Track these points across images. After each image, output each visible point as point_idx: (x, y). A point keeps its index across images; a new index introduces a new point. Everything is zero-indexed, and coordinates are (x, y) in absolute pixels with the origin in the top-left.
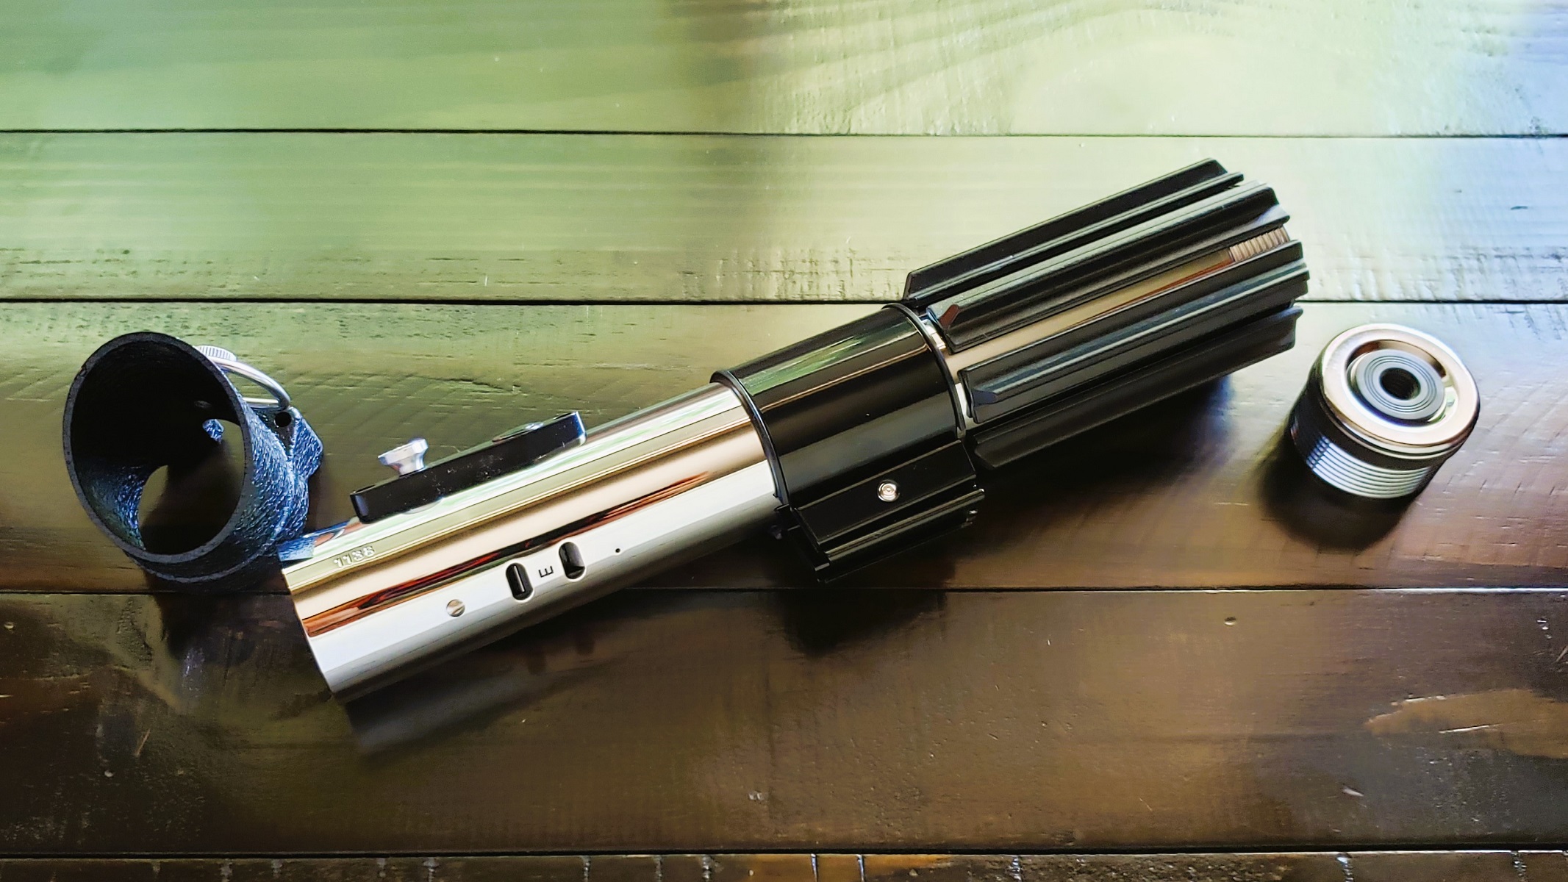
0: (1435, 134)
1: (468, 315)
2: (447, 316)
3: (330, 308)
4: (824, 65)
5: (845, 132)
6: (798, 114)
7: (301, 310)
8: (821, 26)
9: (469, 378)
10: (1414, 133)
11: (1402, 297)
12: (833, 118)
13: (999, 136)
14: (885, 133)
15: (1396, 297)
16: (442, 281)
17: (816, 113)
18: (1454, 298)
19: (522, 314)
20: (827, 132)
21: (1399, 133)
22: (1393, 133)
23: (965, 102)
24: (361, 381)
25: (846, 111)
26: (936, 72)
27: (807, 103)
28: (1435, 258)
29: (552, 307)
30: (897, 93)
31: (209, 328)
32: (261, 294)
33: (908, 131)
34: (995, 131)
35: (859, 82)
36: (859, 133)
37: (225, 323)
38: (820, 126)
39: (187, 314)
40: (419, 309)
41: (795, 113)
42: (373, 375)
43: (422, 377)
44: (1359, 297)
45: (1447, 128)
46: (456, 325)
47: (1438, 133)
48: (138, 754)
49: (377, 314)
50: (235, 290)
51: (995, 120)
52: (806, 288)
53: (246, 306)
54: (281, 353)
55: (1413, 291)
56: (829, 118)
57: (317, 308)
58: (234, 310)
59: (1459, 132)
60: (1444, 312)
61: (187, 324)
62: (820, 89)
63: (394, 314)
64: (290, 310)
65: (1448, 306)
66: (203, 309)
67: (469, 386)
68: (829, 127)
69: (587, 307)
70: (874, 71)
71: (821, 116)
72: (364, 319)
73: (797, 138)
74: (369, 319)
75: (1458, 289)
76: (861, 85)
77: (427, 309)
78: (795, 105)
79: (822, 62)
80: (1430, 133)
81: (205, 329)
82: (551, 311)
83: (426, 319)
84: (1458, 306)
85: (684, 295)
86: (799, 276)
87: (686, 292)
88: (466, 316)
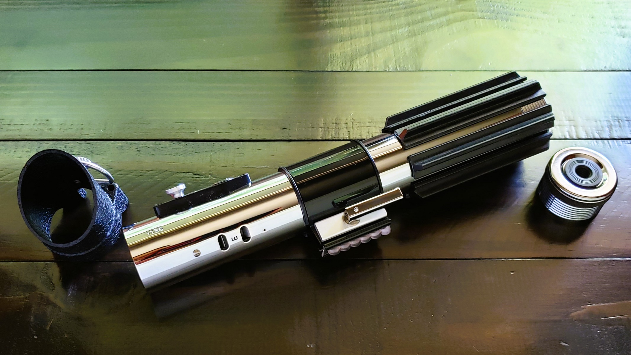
0: (600, 70)
1: (191, 146)
2: (182, 146)
3: (133, 143)
4: (342, 43)
5: (351, 70)
6: (331, 62)
7: (120, 144)
8: (341, 27)
9: (191, 172)
10: (592, 69)
11: (586, 137)
12: (346, 65)
13: (416, 71)
14: (368, 70)
15: (584, 137)
16: (180, 132)
17: (338, 62)
18: (608, 137)
19: (213, 145)
20: (343, 70)
21: (585, 69)
22: (583, 70)
23: (401, 57)
24: (145, 173)
25: (351, 61)
26: (389, 45)
27: (335, 58)
28: (600, 121)
29: (226, 142)
30: (373, 54)
31: (82, 152)
32: (104, 138)
33: (377, 70)
34: (414, 70)
35: (357, 49)
36: (357, 70)
37: (89, 150)
38: (340, 68)
39: (72, 146)
40: (170, 143)
41: (330, 62)
42: (150, 171)
43: (171, 172)
44: (568, 137)
45: (605, 67)
46: (186, 150)
47: (601, 69)
48: (48, 329)
49: (152, 146)
50: (92, 136)
51: (414, 65)
52: (334, 134)
53: (98, 142)
54: (112, 162)
55: (591, 134)
56: (344, 64)
57: (127, 143)
58: (92, 144)
59: (610, 69)
60: (604, 143)
61: (72, 150)
62: (340, 53)
63: (160, 145)
64: (115, 144)
65: (606, 141)
66: (79, 144)
67: (191, 175)
68: (344, 68)
69: (241, 142)
70: (363, 45)
71: (341, 63)
72: (147, 148)
73: (330, 72)
74: (149, 148)
75: (610, 134)
76: (358, 50)
77: (174, 144)
78: (330, 59)
79: (341, 41)
80: (598, 70)
81: (80, 152)
82: (226, 144)
83: (173, 148)
84: (610, 141)
85: (282, 137)
86: (331, 129)
87: (283, 136)
88: (190, 146)
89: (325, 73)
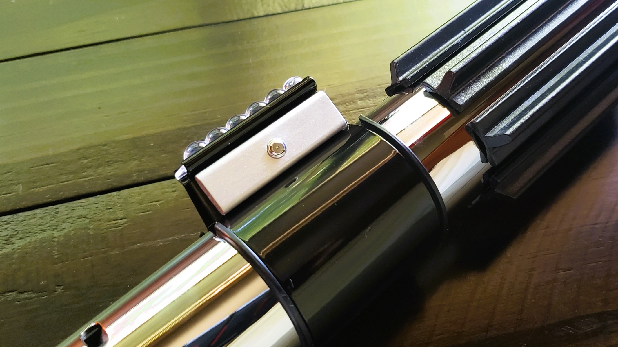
5: (301, 8)
29: (83, 200)
36: (311, 6)
38: (281, 7)
68: (288, 5)
73: (265, 18)
82: (82, 204)
89: (255, 22)
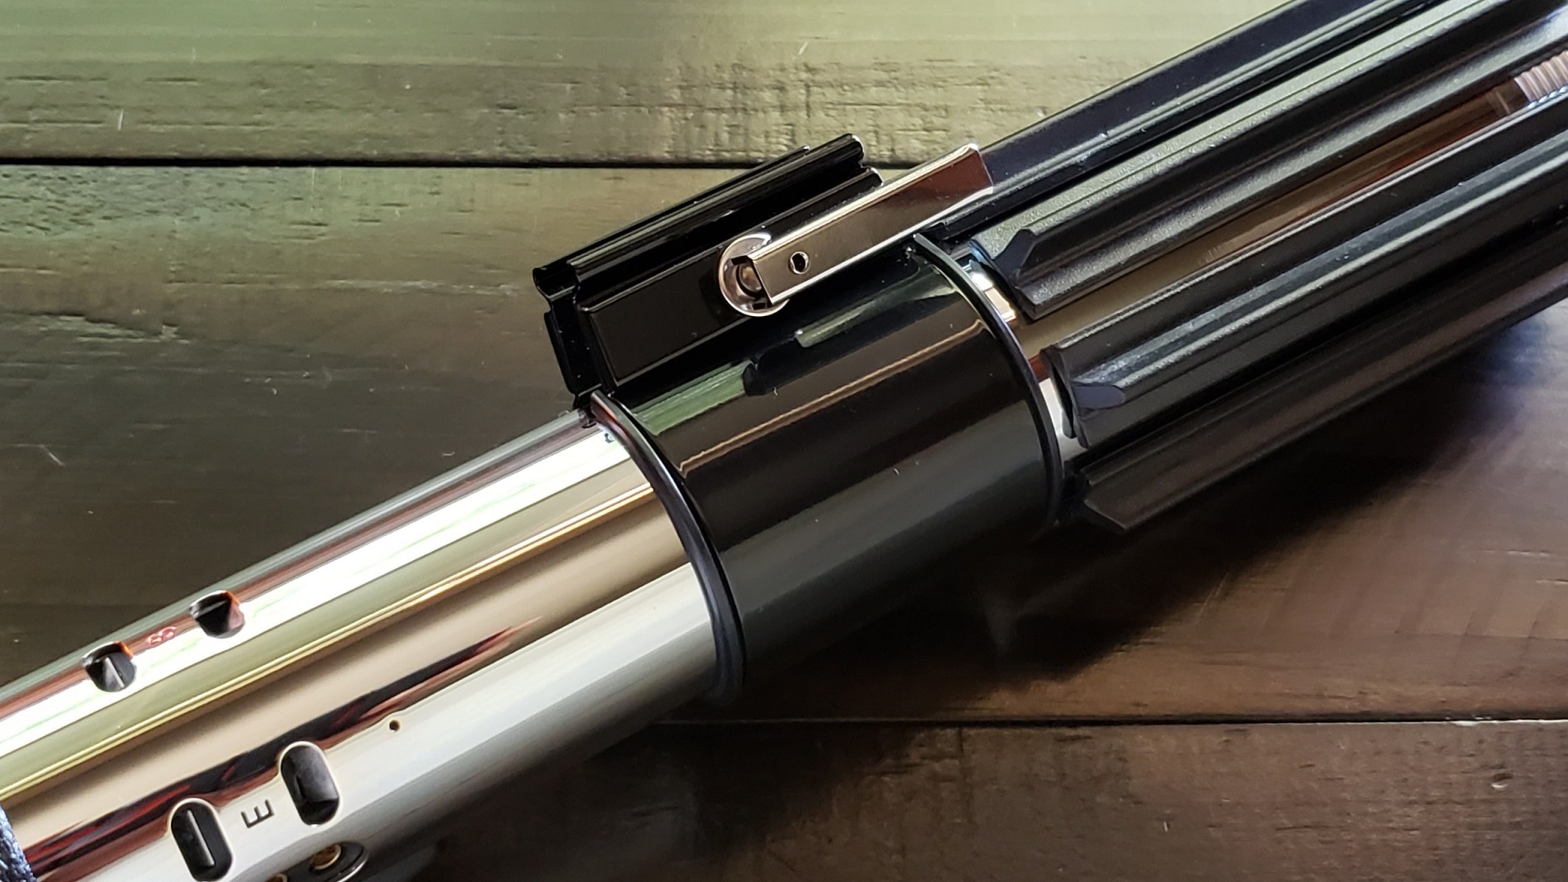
1: (84, 186)
2: (42, 188)
9: (81, 308)
16: (37, 121)
19: (186, 183)
46: (59, 206)
52: (725, 137)
67: (78, 324)
69: (313, 171)
77: (5, 176)
85: (499, 149)
86: (711, 115)
87: (501, 145)
88: (79, 187)
